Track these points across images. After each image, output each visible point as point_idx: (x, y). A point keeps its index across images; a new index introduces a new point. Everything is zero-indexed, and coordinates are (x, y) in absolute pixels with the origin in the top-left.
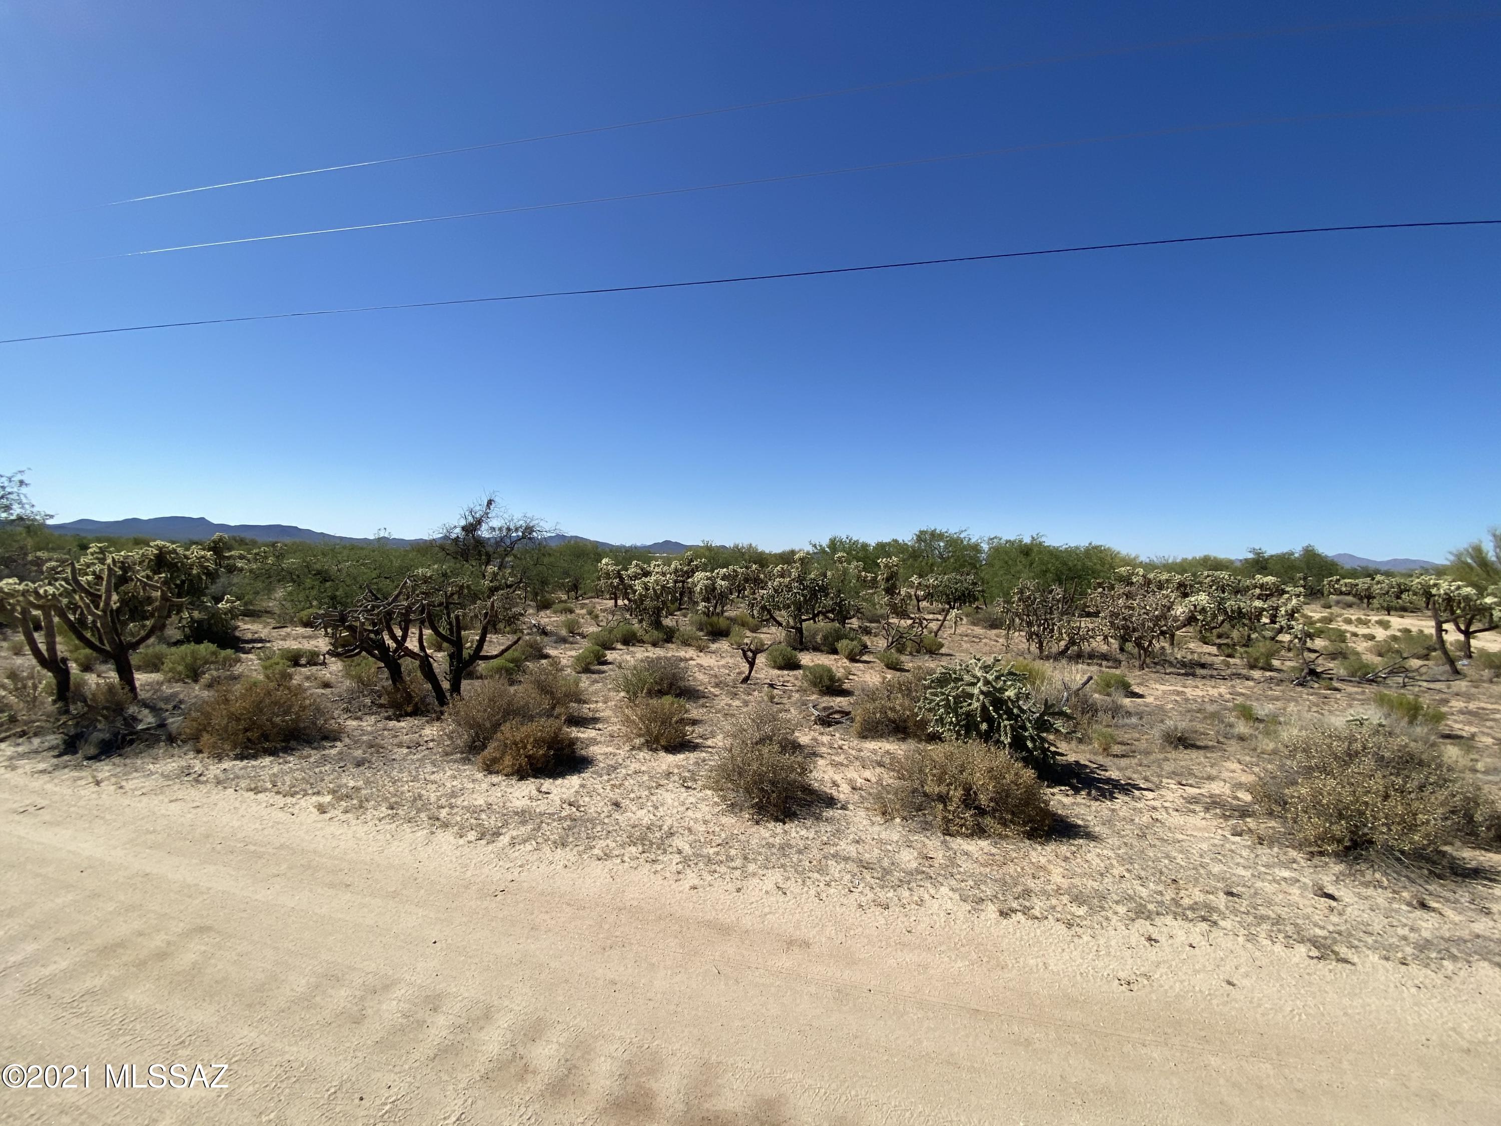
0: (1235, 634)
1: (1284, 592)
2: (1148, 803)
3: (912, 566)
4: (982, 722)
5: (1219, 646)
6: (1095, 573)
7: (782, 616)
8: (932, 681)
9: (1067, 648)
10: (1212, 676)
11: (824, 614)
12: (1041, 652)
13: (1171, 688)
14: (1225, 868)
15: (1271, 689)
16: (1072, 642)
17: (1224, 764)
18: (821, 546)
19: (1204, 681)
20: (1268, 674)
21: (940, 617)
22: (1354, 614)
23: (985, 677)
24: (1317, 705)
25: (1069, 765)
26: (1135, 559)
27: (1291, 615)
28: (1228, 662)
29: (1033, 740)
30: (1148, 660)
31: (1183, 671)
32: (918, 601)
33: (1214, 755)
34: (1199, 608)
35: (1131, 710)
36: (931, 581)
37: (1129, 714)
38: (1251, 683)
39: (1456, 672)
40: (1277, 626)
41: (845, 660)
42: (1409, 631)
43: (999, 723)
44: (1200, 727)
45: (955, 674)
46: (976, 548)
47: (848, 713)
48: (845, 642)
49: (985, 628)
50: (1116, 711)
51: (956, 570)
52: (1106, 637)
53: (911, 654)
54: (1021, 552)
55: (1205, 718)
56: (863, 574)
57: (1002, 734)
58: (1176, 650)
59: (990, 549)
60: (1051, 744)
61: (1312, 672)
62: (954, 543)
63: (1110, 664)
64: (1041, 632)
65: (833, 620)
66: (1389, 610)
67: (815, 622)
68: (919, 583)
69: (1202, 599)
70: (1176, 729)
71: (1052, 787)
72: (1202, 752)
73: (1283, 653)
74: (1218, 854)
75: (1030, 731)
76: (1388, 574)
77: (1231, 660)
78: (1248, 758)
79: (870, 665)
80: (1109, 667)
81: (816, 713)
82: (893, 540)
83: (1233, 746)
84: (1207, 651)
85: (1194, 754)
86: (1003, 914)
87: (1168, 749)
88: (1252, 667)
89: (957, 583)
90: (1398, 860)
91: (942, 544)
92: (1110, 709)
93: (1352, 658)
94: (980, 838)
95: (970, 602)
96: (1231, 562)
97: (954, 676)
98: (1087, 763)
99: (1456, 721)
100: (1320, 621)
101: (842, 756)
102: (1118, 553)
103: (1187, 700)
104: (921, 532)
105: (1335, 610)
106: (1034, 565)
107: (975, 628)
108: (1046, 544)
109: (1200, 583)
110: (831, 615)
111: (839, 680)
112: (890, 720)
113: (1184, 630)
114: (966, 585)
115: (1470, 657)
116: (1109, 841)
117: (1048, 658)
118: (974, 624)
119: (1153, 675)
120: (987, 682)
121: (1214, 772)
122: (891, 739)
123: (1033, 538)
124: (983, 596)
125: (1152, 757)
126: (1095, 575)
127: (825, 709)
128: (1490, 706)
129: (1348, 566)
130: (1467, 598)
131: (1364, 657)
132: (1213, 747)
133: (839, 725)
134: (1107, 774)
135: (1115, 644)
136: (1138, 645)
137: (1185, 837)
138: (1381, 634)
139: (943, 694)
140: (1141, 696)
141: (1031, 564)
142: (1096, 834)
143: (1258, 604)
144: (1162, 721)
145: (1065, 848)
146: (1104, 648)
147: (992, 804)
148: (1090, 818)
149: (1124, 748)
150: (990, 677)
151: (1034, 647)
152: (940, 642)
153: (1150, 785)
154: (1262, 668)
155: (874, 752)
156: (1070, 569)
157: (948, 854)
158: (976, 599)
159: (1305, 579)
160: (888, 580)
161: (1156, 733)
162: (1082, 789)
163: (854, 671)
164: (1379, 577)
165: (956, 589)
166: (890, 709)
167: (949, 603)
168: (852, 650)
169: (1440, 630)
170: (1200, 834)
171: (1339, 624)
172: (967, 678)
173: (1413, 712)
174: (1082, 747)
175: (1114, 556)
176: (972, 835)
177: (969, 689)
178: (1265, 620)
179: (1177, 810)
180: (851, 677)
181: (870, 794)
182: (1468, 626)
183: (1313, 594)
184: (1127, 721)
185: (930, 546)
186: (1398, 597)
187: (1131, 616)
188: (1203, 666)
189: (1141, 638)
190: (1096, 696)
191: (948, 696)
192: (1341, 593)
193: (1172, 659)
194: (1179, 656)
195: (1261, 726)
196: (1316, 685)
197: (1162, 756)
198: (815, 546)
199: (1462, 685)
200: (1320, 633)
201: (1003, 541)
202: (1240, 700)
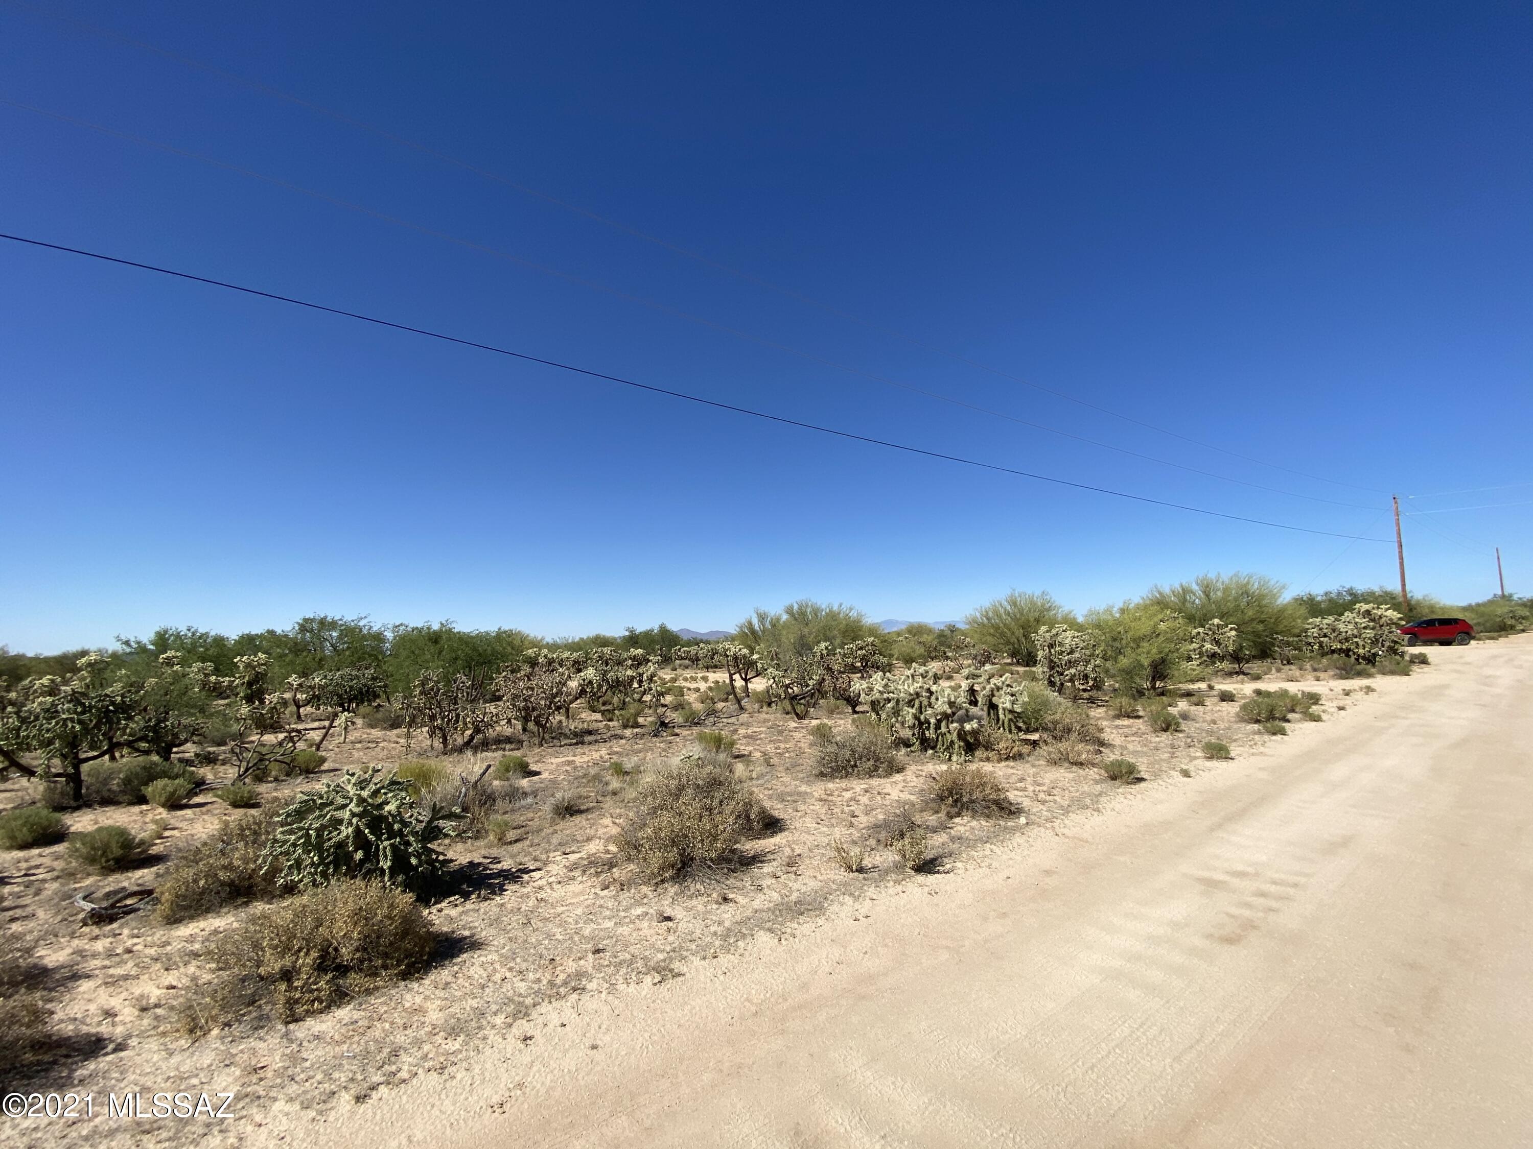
0: (615, 700)
1: (648, 661)
2: (535, 884)
3: (292, 663)
4: (356, 851)
5: (603, 713)
6: (504, 657)
7: (35, 758)
8: (288, 815)
9: (472, 738)
10: (596, 741)
11: (129, 744)
12: (445, 747)
13: (564, 759)
14: (595, 926)
15: (637, 743)
16: (477, 730)
17: (601, 821)
18: (138, 643)
19: (591, 747)
20: (636, 730)
21: (327, 723)
22: (688, 673)
23: (359, 795)
24: (664, 750)
25: (462, 868)
26: (541, 640)
27: (651, 679)
28: (609, 726)
29: (418, 856)
30: (547, 736)
31: (574, 741)
32: (299, 707)
33: (593, 815)
34: (586, 681)
35: (528, 790)
36: (317, 680)
37: (525, 794)
38: (623, 741)
39: (741, 708)
40: (642, 689)
41: (161, 810)
42: (717, 682)
43: (378, 847)
44: (583, 791)
45: (321, 797)
46: (378, 637)
47: (150, 892)
48: (160, 783)
49: (385, 729)
50: (513, 794)
51: (352, 665)
52: (509, 721)
53: (276, 779)
54: (430, 639)
55: (589, 781)
56: (213, 678)
57: (381, 858)
58: (571, 721)
59: (395, 638)
60: (438, 853)
61: (663, 724)
62: (351, 633)
63: (513, 746)
64: (445, 725)
65: (147, 752)
66: (707, 668)
67: (113, 758)
68: (300, 685)
69: (590, 673)
70: (563, 799)
71: (440, 903)
72: (584, 816)
73: (646, 711)
74: (591, 915)
75: (415, 846)
76: (707, 642)
77: (610, 723)
78: (618, 811)
79: (204, 809)
80: (512, 750)
81: (88, 906)
82: (268, 631)
83: (608, 803)
84: (594, 718)
85: (578, 820)
86: (360, 1099)
87: (558, 821)
88: (625, 727)
89: (352, 680)
90: (709, 867)
91: (335, 634)
92: (507, 795)
93: (687, 707)
94: (339, 1007)
95: (369, 701)
96: (615, 639)
97: (319, 801)
98: (481, 860)
99: (741, 744)
100: (670, 681)
101: (130, 964)
102: (528, 636)
103: (575, 768)
104: (306, 620)
105: (679, 671)
106: (444, 653)
107: (373, 731)
108: (456, 631)
109: (591, 659)
110: (144, 745)
111: (142, 842)
112: (223, 884)
113: (578, 701)
114: (363, 682)
115: (748, 696)
116: (495, 943)
117: (453, 751)
118: (372, 726)
119: (550, 750)
120: (361, 801)
121: (592, 832)
122: (225, 910)
123: (442, 624)
124: (385, 692)
125: (543, 834)
126: (504, 659)
127: (108, 895)
128: (758, 730)
129: (685, 637)
130: (744, 656)
131: (693, 705)
132: (593, 808)
133: (132, 915)
134: (499, 866)
135: (519, 725)
136: (538, 723)
137: (565, 908)
138: (703, 686)
139: (300, 829)
140: (537, 773)
141: (440, 653)
142: (481, 941)
143: (629, 673)
144: (553, 795)
145: (446, 972)
146: (508, 731)
147: (358, 955)
148: (477, 924)
149: (519, 831)
150: (365, 794)
151: (438, 744)
152: (322, 757)
153: (538, 864)
154: (633, 727)
155: (191, 939)
156: (480, 655)
157: (288, 1051)
158: (376, 696)
159: (661, 649)
160: (250, 684)
161: (547, 808)
162: (472, 893)
163: (173, 822)
164: (702, 645)
165: (351, 687)
166: (225, 867)
167: (342, 705)
168: (173, 794)
169: (732, 680)
170: (577, 900)
171: (681, 683)
172: (340, 801)
173: (718, 742)
174: (477, 843)
175: (523, 638)
176: (328, 1007)
177: (339, 814)
178: (636, 685)
179: (560, 883)
180: (167, 834)
181: (172, 1008)
182: (746, 676)
183: (666, 660)
184: (523, 802)
185: (319, 637)
186: (712, 658)
187: (530, 696)
188: (590, 733)
189: (539, 716)
190: (496, 783)
191: (308, 830)
192: (682, 658)
193: (567, 731)
194: (572, 728)
195: (628, 778)
196: (665, 734)
197: (551, 830)
198: (127, 643)
199: (744, 717)
200: (669, 691)
201: (409, 629)
202: (615, 758)
